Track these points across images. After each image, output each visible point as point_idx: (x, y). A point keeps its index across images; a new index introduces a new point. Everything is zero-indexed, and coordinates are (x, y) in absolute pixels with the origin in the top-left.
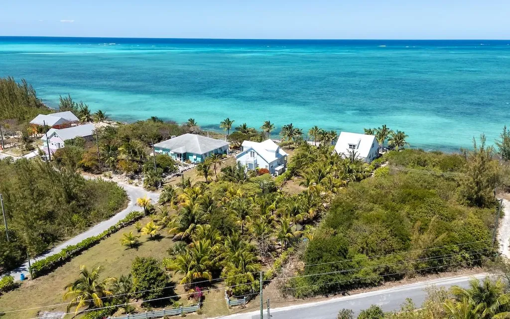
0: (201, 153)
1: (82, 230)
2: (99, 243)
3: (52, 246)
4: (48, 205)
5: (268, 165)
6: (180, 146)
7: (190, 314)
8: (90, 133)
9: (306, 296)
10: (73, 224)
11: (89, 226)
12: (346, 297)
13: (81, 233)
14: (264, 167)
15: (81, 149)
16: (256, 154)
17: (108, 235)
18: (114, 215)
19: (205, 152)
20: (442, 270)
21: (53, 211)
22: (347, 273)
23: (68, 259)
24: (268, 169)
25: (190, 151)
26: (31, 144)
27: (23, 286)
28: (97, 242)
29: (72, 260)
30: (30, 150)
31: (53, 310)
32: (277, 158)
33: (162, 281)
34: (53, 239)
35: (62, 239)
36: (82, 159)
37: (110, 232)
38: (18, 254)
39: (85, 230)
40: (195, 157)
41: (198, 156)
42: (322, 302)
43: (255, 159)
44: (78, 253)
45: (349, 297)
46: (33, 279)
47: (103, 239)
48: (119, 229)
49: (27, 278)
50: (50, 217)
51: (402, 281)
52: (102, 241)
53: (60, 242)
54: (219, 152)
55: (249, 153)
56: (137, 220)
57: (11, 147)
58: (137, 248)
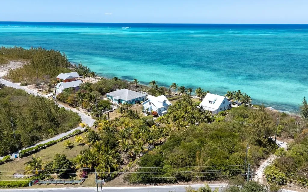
0: (127, 100)
1: (52, 136)
2: (56, 144)
3: (35, 143)
4: (39, 123)
5: (157, 110)
6: (118, 95)
7: (76, 184)
8: (78, 85)
9: (134, 183)
10: (49, 133)
11: (56, 135)
12: (156, 187)
13: (51, 138)
14: (155, 111)
15: (69, 94)
16: (151, 103)
17: (62, 140)
18: (70, 130)
19: (129, 100)
20: (213, 179)
21: (41, 126)
22: (157, 174)
23: (39, 150)
24: (157, 112)
25: (122, 99)
26: (51, 89)
27: (15, 161)
28: (55, 143)
29: (41, 151)
30: (50, 92)
31: (21, 173)
32: (164, 106)
33: (66, 166)
34: (37, 139)
35: (41, 140)
36: (68, 99)
37: (63, 139)
38: (17, 146)
39: (53, 137)
40: (124, 102)
41: (125, 101)
42: (142, 187)
43: (151, 106)
44: (45, 148)
45: (157, 186)
46: (20, 158)
47: (59, 142)
48: (69, 138)
49: (18, 157)
50: (39, 128)
51: (189, 182)
52: (58, 143)
53: (40, 141)
54: (139, 100)
55: (149, 102)
56: (79, 134)
57: (43, 90)
58: (71, 148)
